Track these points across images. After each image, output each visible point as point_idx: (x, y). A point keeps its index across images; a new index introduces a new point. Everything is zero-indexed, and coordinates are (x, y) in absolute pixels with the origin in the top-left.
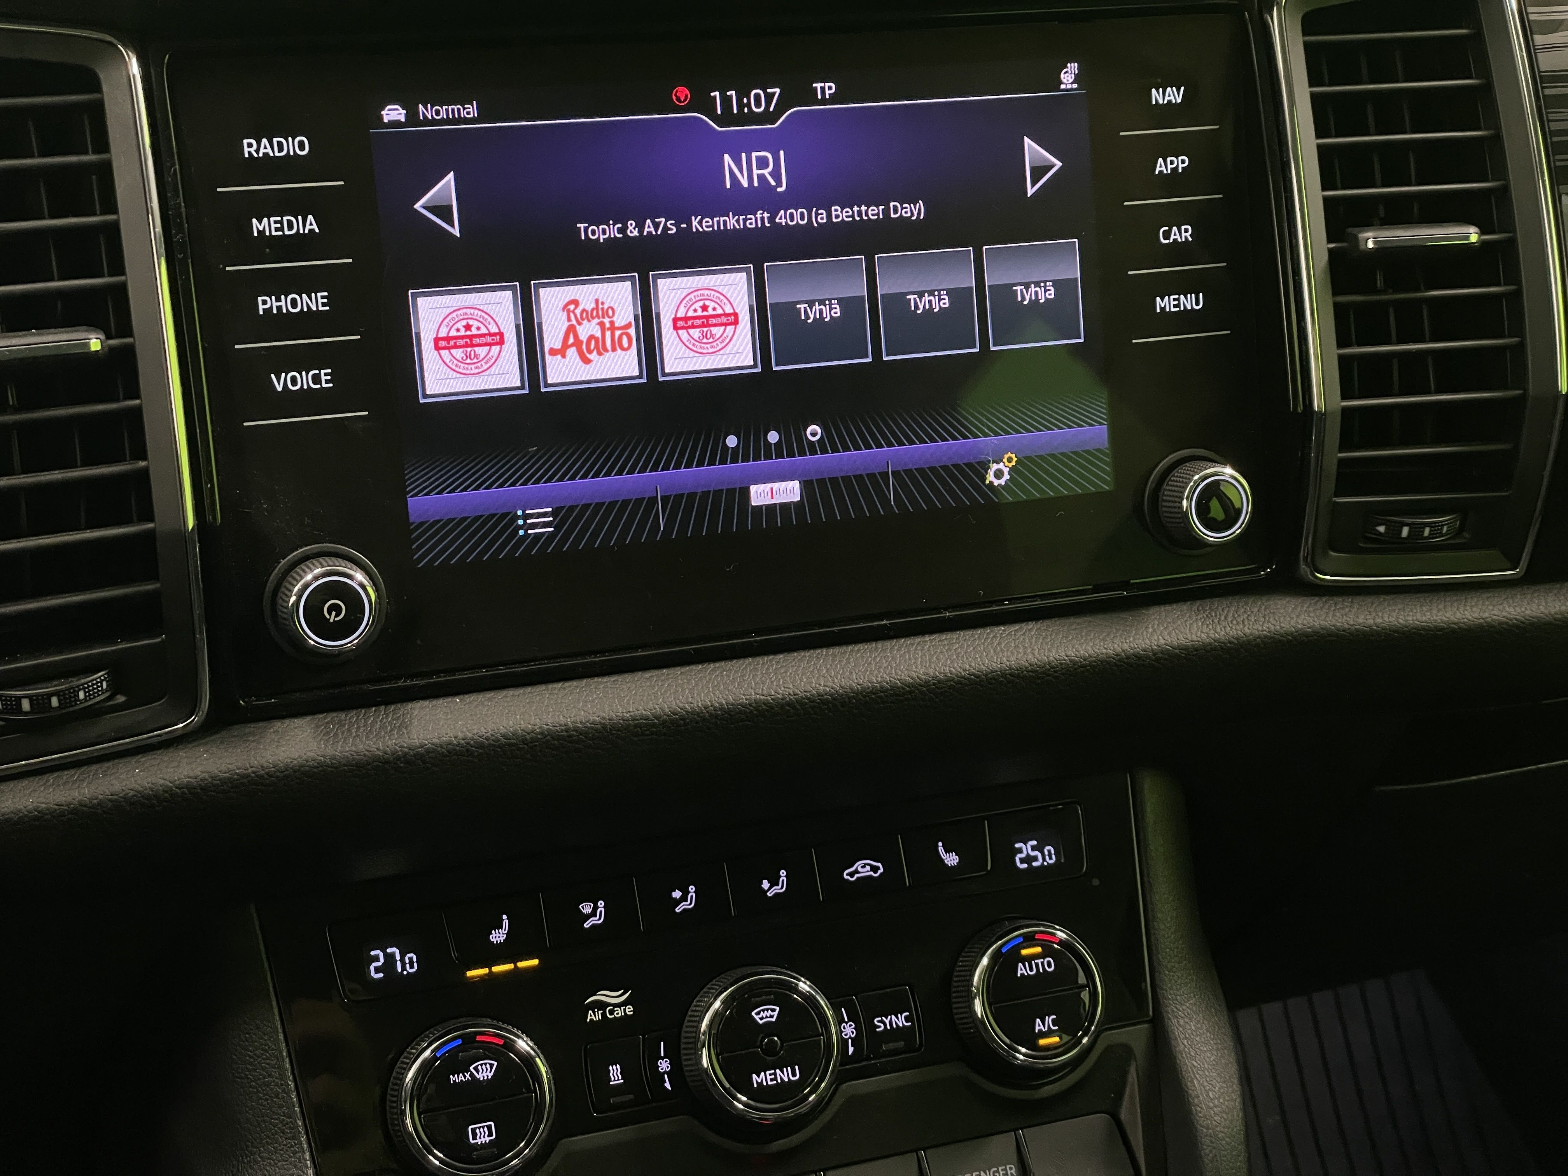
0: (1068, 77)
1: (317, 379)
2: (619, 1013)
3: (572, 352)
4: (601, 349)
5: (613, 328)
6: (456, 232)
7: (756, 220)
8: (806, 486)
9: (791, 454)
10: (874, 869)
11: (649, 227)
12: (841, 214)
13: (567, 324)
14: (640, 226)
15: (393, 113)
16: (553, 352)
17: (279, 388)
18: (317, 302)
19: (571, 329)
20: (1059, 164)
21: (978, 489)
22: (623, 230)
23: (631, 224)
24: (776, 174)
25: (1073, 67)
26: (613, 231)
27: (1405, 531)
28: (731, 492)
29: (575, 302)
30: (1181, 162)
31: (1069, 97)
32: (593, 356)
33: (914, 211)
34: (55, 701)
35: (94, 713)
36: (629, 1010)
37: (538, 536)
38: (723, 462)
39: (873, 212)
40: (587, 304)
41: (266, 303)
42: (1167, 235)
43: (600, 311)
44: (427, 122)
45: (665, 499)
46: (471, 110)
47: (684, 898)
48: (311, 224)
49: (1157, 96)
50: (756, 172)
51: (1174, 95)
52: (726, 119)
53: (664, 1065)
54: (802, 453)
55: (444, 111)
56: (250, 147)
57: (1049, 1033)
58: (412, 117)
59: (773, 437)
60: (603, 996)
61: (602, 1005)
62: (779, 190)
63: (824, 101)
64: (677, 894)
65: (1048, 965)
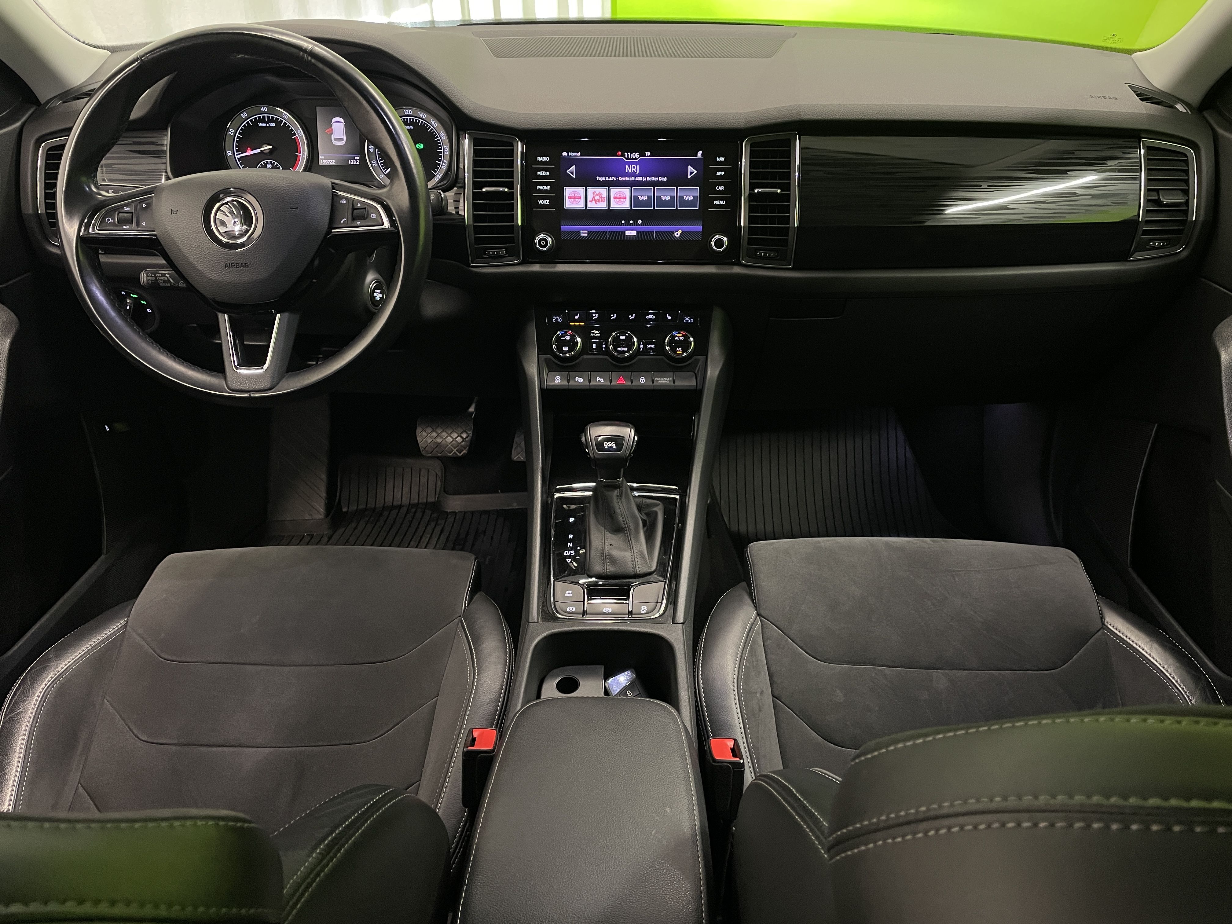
0: (699, 154)
1: (546, 202)
2: (597, 335)
3: (594, 201)
4: (599, 201)
5: (602, 198)
6: (574, 177)
7: (632, 179)
8: (637, 232)
9: (635, 226)
10: (653, 317)
11: (610, 179)
12: (649, 179)
13: (593, 196)
14: (609, 178)
15: (565, 154)
16: (590, 201)
17: (540, 203)
18: (548, 188)
19: (594, 197)
20: (696, 172)
21: (673, 237)
22: (605, 179)
23: (607, 178)
24: (636, 170)
25: (701, 152)
26: (603, 179)
27: (767, 255)
28: (622, 232)
29: (595, 192)
30: (723, 173)
31: (699, 159)
32: (598, 203)
33: (665, 179)
34: (496, 253)
35: (502, 257)
36: (599, 335)
37: (584, 236)
38: (621, 225)
39: (656, 179)
40: (597, 193)
41: (539, 187)
42: (718, 188)
43: (599, 194)
44: (571, 156)
45: (609, 232)
46: (579, 154)
47: (613, 316)
48: (548, 173)
49: (718, 159)
50: (632, 169)
51: (722, 159)
52: (628, 158)
53: (604, 346)
54: (637, 226)
55: (574, 154)
56: (539, 159)
57: (680, 351)
58: (568, 155)
59: (631, 222)
60: (594, 331)
61: (594, 333)
62: (637, 173)
63: (647, 156)
64: (612, 315)
65: (682, 338)
